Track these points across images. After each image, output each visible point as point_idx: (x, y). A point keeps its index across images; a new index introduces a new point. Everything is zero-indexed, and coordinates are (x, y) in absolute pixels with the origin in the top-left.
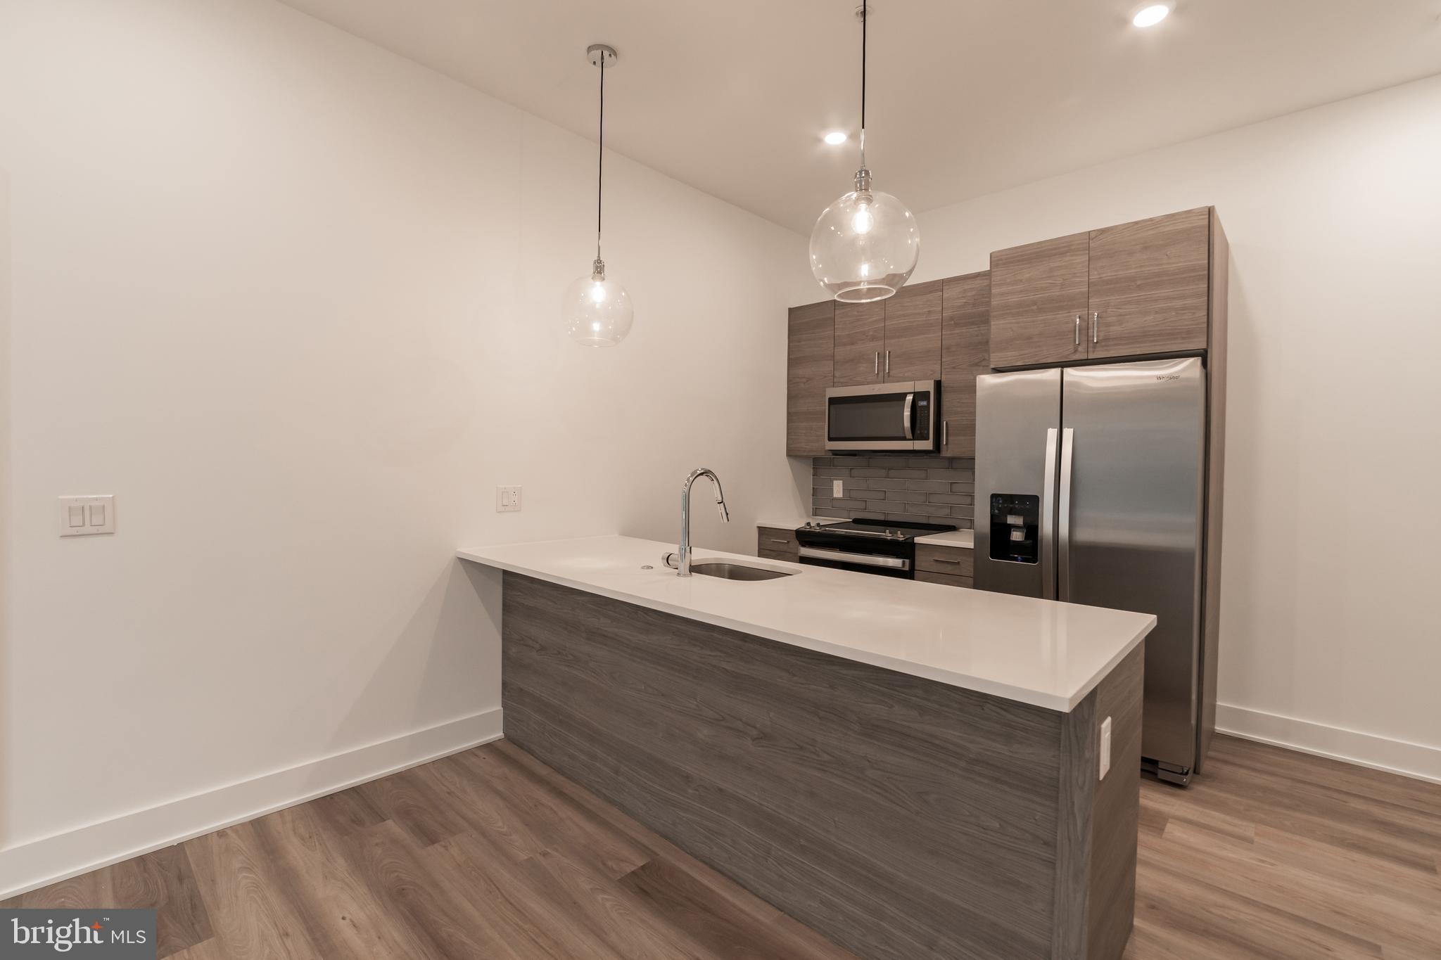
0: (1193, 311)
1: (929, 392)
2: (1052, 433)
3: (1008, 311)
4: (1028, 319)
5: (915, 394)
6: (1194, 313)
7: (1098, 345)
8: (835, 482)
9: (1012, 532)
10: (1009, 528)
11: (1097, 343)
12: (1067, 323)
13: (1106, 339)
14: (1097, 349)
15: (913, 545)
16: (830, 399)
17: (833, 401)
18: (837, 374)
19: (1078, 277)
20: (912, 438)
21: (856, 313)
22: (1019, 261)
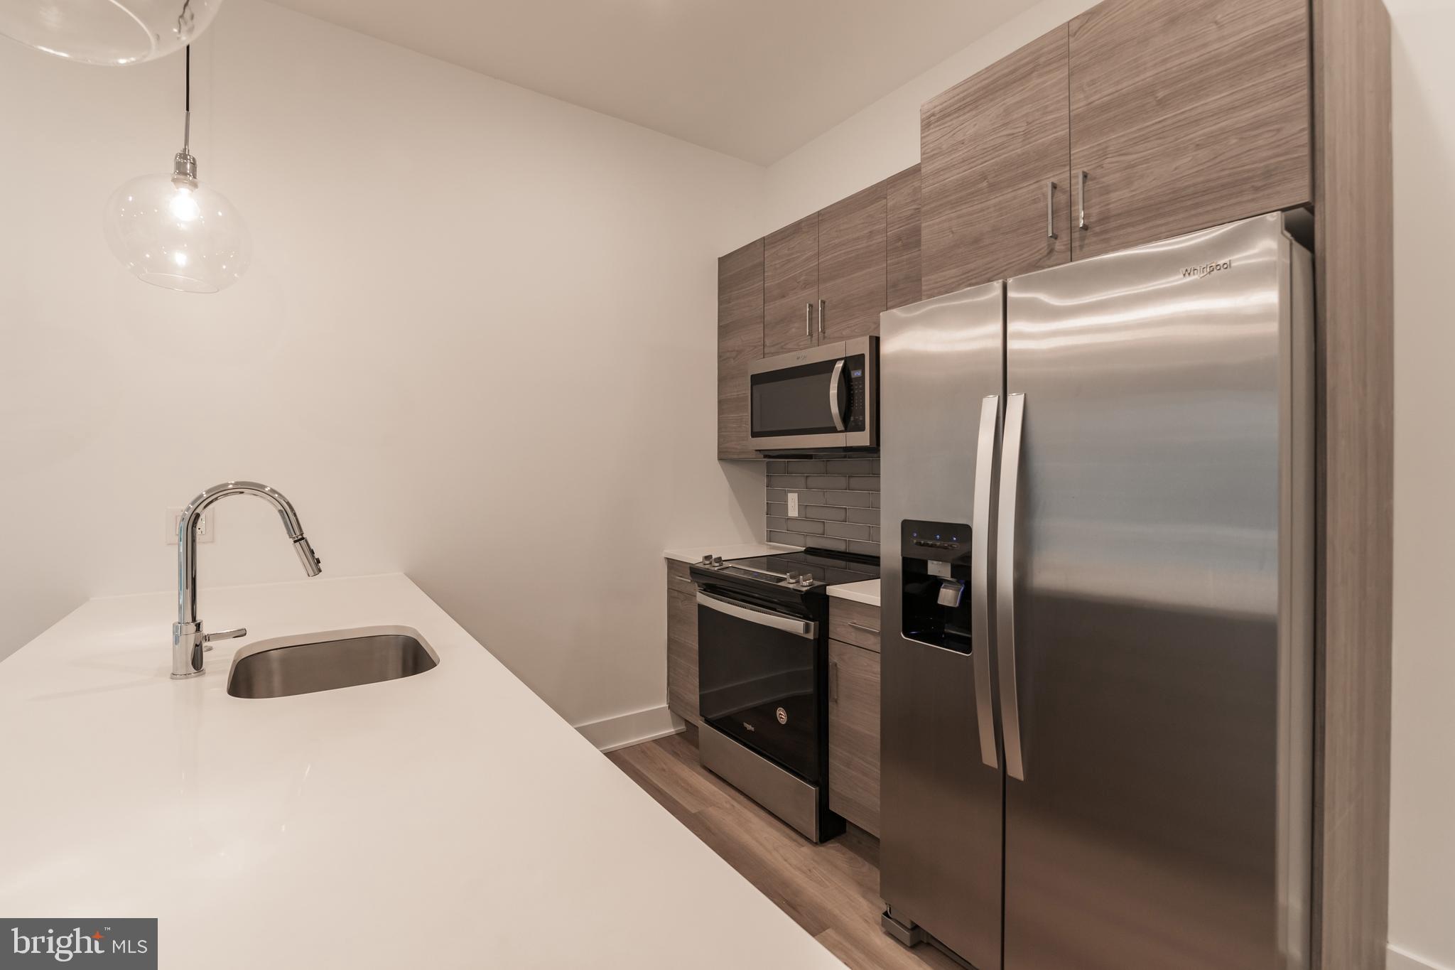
0: (1276, 126)
1: (863, 356)
2: (990, 405)
3: (945, 200)
4: (975, 208)
5: (847, 359)
6: (1279, 130)
7: (1089, 233)
8: (790, 495)
9: (941, 589)
10: (937, 583)
11: (1085, 228)
12: (1035, 201)
13: (1104, 219)
14: (1086, 241)
15: (826, 598)
16: (752, 376)
17: (757, 380)
18: (768, 343)
19: (1051, 112)
20: (843, 429)
21: (786, 251)
22: (959, 109)
